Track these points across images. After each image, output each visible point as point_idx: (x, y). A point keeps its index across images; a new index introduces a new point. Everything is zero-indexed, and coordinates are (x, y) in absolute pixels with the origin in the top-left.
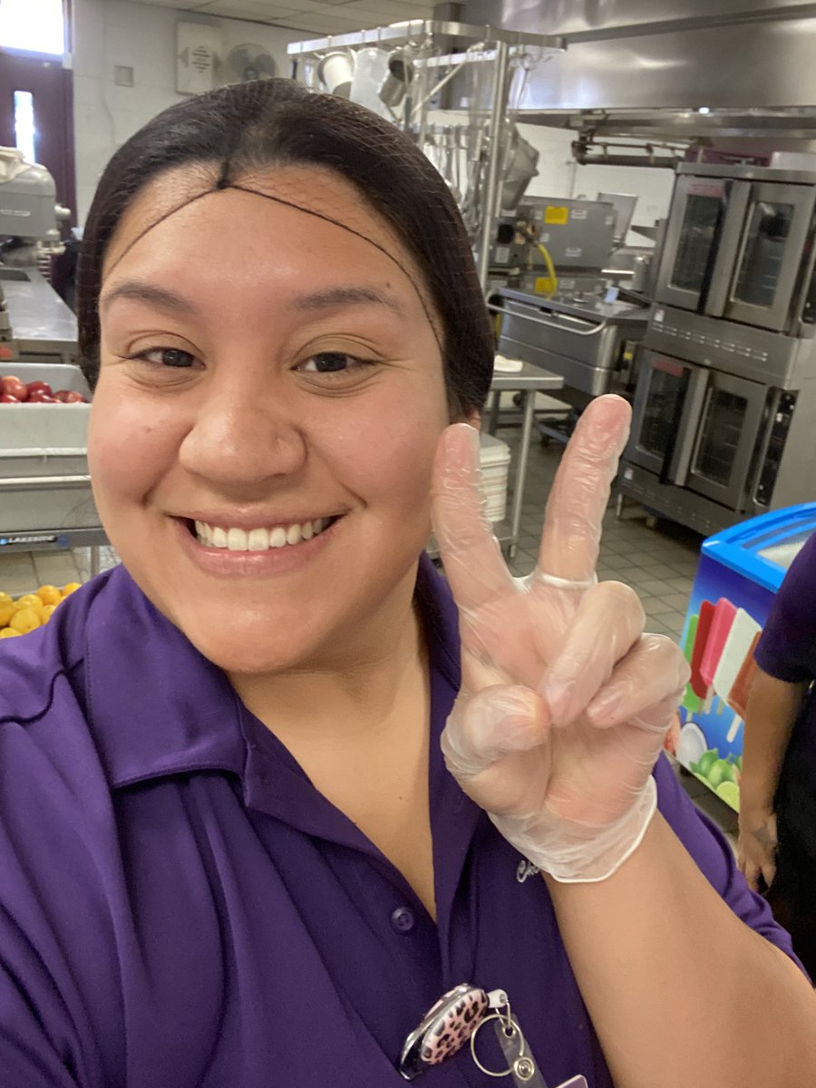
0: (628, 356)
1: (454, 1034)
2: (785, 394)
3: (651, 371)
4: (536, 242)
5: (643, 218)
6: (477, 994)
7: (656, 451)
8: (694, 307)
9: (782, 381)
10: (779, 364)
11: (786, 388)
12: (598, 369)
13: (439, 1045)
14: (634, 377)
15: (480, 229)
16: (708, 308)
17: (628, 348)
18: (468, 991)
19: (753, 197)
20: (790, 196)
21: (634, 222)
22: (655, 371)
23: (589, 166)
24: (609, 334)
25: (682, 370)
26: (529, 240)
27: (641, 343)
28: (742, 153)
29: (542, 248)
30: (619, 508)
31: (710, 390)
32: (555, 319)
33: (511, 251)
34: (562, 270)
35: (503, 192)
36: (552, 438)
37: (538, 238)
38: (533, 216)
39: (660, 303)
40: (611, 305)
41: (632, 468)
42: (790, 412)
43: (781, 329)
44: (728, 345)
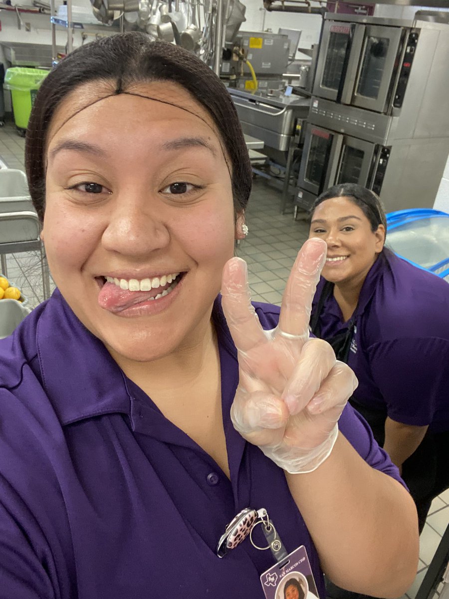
0: (299, 127)
1: (242, 534)
2: (384, 148)
3: (312, 136)
4: (245, 59)
5: (305, 44)
6: (252, 513)
7: (314, 181)
8: (335, 99)
9: (383, 141)
10: (381, 131)
11: (385, 145)
12: (282, 135)
13: (235, 540)
14: (302, 140)
15: (214, 54)
16: (343, 100)
17: (299, 122)
18: (248, 512)
19: (366, 34)
20: (386, 33)
21: (299, 46)
22: (314, 136)
23: (273, 12)
24: (288, 115)
25: (328, 135)
26: (241, 58)
27: (306, 119)
28: (359, 3)
29: (248, 62)
30: (295, 214)
31: (344, 146)
32: (257, 106)
33: (231, 65)
34: (260, 76)
35: (226, 32)
36: (258, 175)
37: (246, 57)
38: (243, 43)
39: (316, 96)
40: (288, 98)
41: (302, 191)
42: (387, 159)
43: (382, 111)
44: (353, 120)
